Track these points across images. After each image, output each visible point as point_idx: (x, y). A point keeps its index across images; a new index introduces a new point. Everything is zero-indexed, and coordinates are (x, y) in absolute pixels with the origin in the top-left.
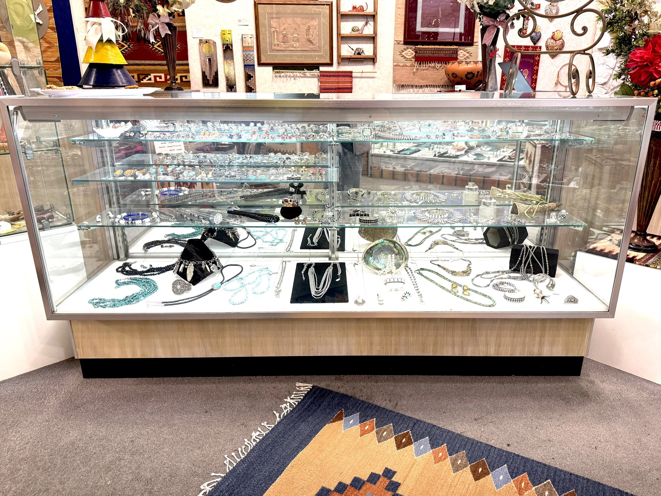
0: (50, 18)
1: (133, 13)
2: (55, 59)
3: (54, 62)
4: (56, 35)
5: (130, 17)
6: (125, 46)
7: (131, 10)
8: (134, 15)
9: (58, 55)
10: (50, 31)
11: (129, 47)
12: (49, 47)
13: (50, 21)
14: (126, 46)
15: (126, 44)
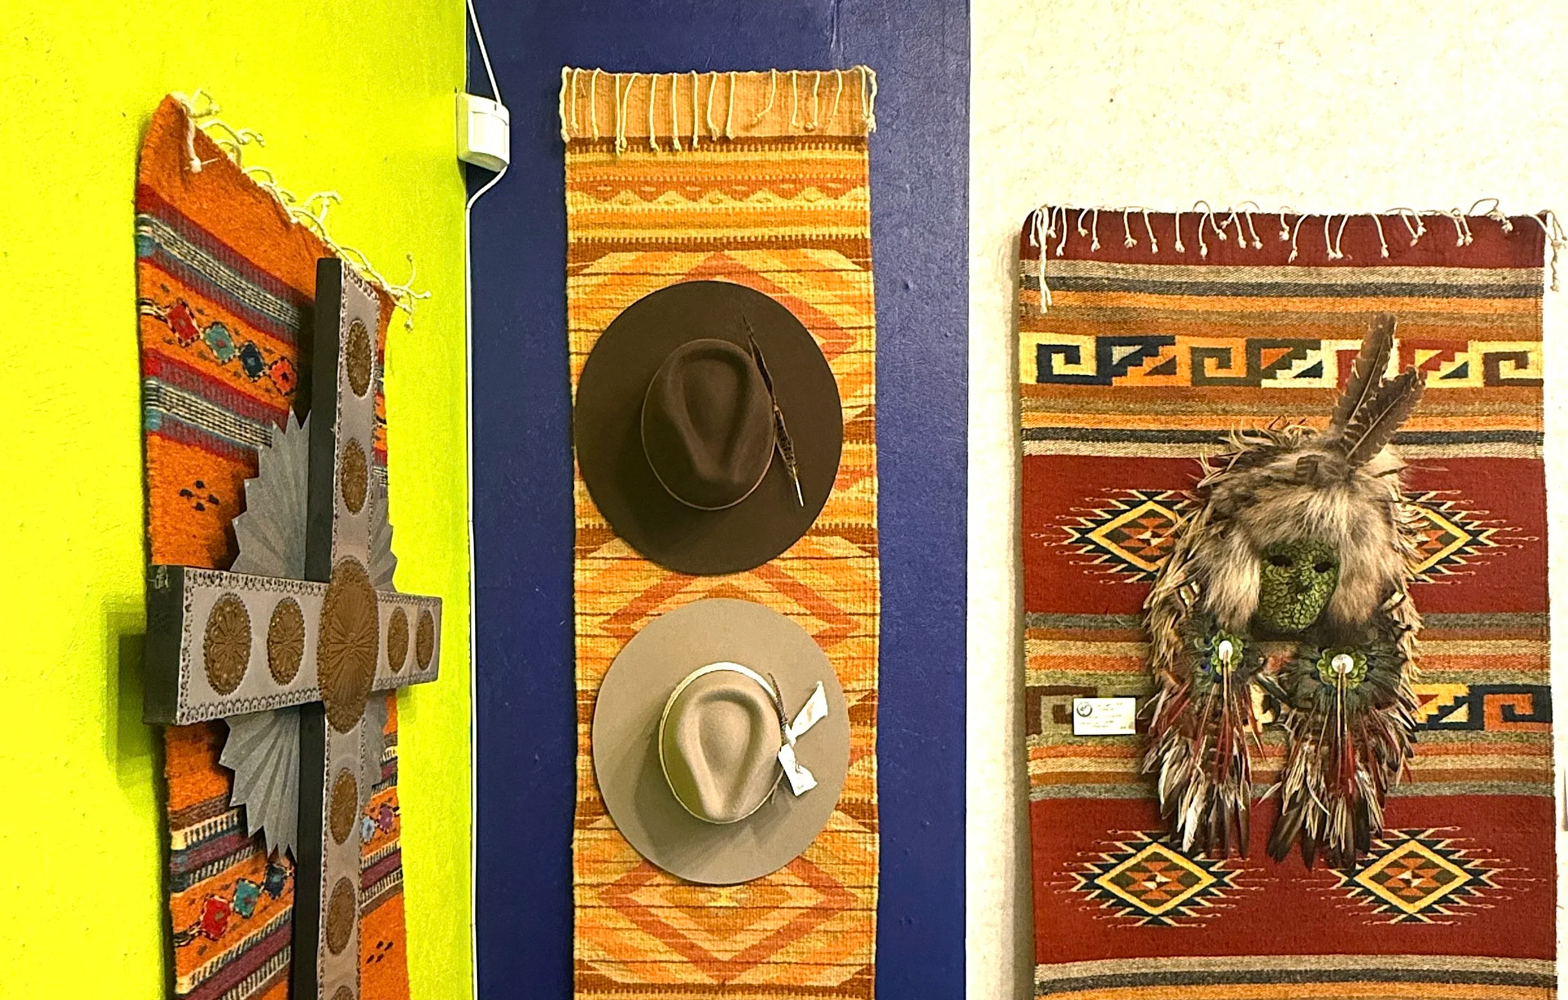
0: (857, 754)
1: (1267, 705)
2: (846, 974)
3: (841, 990)
4: (871, 846)
5: (1248, 729)
6: (1198, 880)
7: (1257, 696)
8: (1268, 717)
9: (866, 953)
10: (840, 821)
11: (1219, 884)
12: (822, 911)
13: (853, 771)
14: (1207, 880)
15: (1204, 866)
